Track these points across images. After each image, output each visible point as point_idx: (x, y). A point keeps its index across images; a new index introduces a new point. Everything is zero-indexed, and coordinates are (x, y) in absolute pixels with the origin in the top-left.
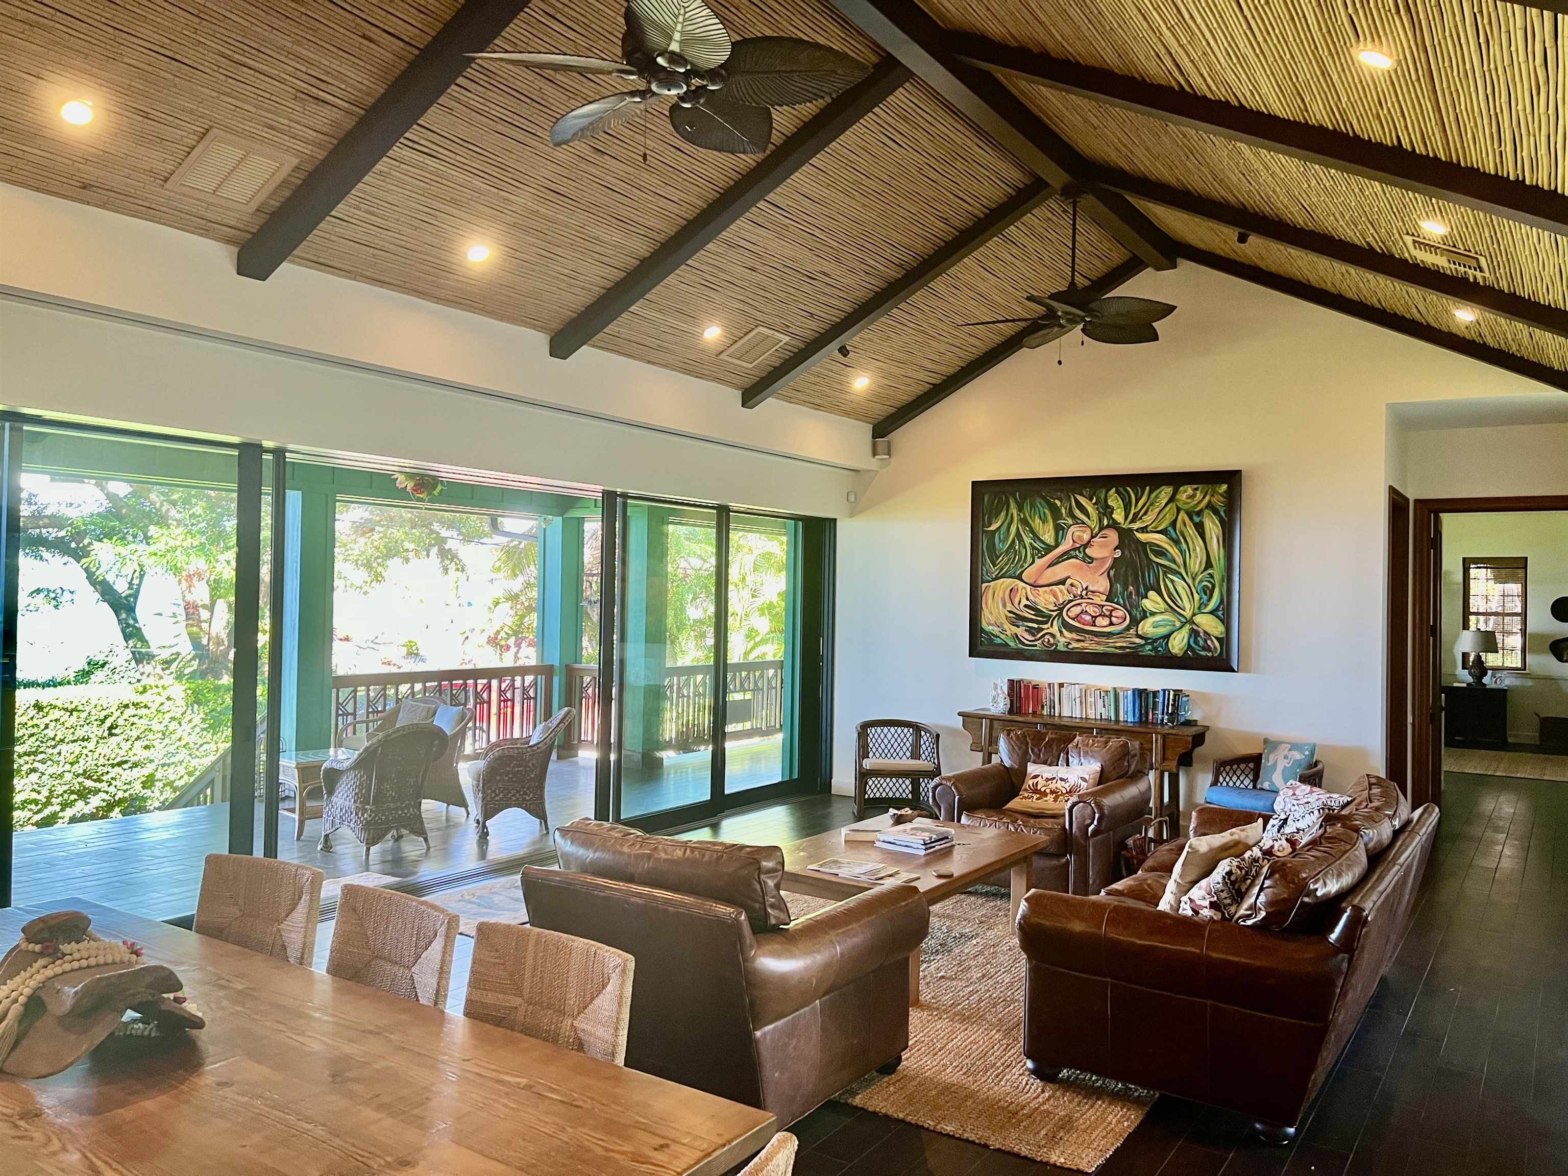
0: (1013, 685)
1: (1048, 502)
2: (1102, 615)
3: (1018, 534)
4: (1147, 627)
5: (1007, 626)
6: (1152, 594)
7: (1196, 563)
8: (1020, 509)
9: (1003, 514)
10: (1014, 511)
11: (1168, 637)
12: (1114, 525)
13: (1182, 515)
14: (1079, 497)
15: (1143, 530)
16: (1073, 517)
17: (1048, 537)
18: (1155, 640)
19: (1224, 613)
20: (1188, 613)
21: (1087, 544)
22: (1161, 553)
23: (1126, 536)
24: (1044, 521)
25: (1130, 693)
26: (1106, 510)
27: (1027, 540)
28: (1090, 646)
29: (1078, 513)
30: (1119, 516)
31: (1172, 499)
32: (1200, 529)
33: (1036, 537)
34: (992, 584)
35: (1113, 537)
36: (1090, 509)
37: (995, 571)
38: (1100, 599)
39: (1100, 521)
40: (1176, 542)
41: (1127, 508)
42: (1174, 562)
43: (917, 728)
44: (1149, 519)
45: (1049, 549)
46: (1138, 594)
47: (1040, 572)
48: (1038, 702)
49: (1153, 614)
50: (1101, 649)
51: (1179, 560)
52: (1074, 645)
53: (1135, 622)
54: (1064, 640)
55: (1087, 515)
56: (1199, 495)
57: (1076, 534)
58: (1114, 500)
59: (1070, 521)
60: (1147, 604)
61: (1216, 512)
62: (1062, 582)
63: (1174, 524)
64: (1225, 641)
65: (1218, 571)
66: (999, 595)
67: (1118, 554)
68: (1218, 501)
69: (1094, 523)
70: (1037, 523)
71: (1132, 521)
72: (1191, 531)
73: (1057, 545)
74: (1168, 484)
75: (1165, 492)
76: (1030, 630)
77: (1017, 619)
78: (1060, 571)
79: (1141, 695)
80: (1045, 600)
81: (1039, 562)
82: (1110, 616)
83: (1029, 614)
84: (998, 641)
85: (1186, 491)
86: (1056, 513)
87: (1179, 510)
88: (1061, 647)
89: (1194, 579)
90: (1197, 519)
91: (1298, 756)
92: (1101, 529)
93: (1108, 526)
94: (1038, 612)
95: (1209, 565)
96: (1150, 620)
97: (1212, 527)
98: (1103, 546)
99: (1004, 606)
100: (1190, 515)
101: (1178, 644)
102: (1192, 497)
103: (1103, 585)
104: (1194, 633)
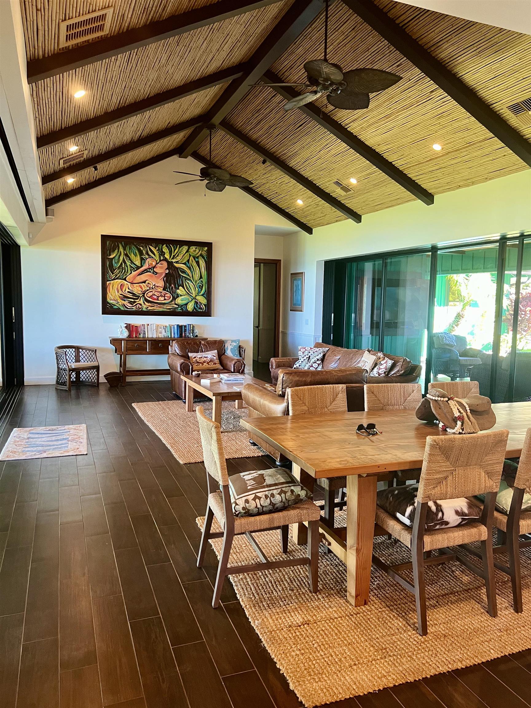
0: (129, 327)
1: (137, 248)
2: (161, 296)
3: (124, 260)
4: (179, 301)
5: (119, 300)
6: (180, 288)
7: (197, 277)
8: (125, 249)
9: (116, 251)
10: (121, 249)
11: (186, 304)
12: (165, 260)
13: (191, 257)
14: (151, 247)
15: (177, 262)
16: (149, 255)
17: (138, 263)
18: (182, 306)
19: (208, 295)
20: (194, 295)
21: (154, 267)
22: (184, 272)
23: (170, 265)
24: (136, 255)
25: (176, 326)
26: (162, 253)
27: (128, 263)
28: (157, 308)
29: (150, 253)
30: (167, 256)
31: (187, 251)
32: (198, 263)
33: (132, 262)
34: (112, 282)
35: (165, 264)
36: (155, 252)
37: (113, 276)
38: (161, 290)
39: (160, 257)
40: (190, 268)
41: (171, 253)
42: (189, 275)
43: (77, 348)
44: (179, 258)
45: (138, 268)
46: (175, 287)
47: (134, 278)
48: (137, 332)
49: (181, 296)
50: (161, 310)
51: (191, 275)
52: (150, 308)
53: (174, 299)
54: (145, 306)
55: (154, 255)
56: (197, 251)
57: (149, 262)
58: (165, 249)
59: (147, 257)
60: (179, 291)
61: (203, 258)
62: (144, 282)
63: (188, 261)
64: (209, 305)
65: (204, 280)
66: (115, 287)
67: (167, 271)
68: (204, 253)
69: (157, 258)
70: (132, 256)
71: (173, 258)
72: (195, 264)
73: (142, 266)
74: (186, 245)
75: (185, 248)
76: (131, 303)
77: (125, 297)
78: (143, 277)
79: (180, 327)
80: (137, 290)
81: (134, 273)
82: (165, 296)
83: (130, 295)
84: (116, 307)
85: (193, 248)
86: (141, 253)
87: (190, 256)
88: (144, 309)
89: (196, 282)
90: (197, 260)
91: (235, 344)
92: (160, 261)
93: (163, 260)
94: (134, 294)
95: (201, 277)
96: (180, 298)
97: (202, 263)
98: (161, 268)
99: (118, 292)
100: (194, 258)
101: (190, 307)
102: (195, 251)
103: (161, 284)
104: (196, 303)
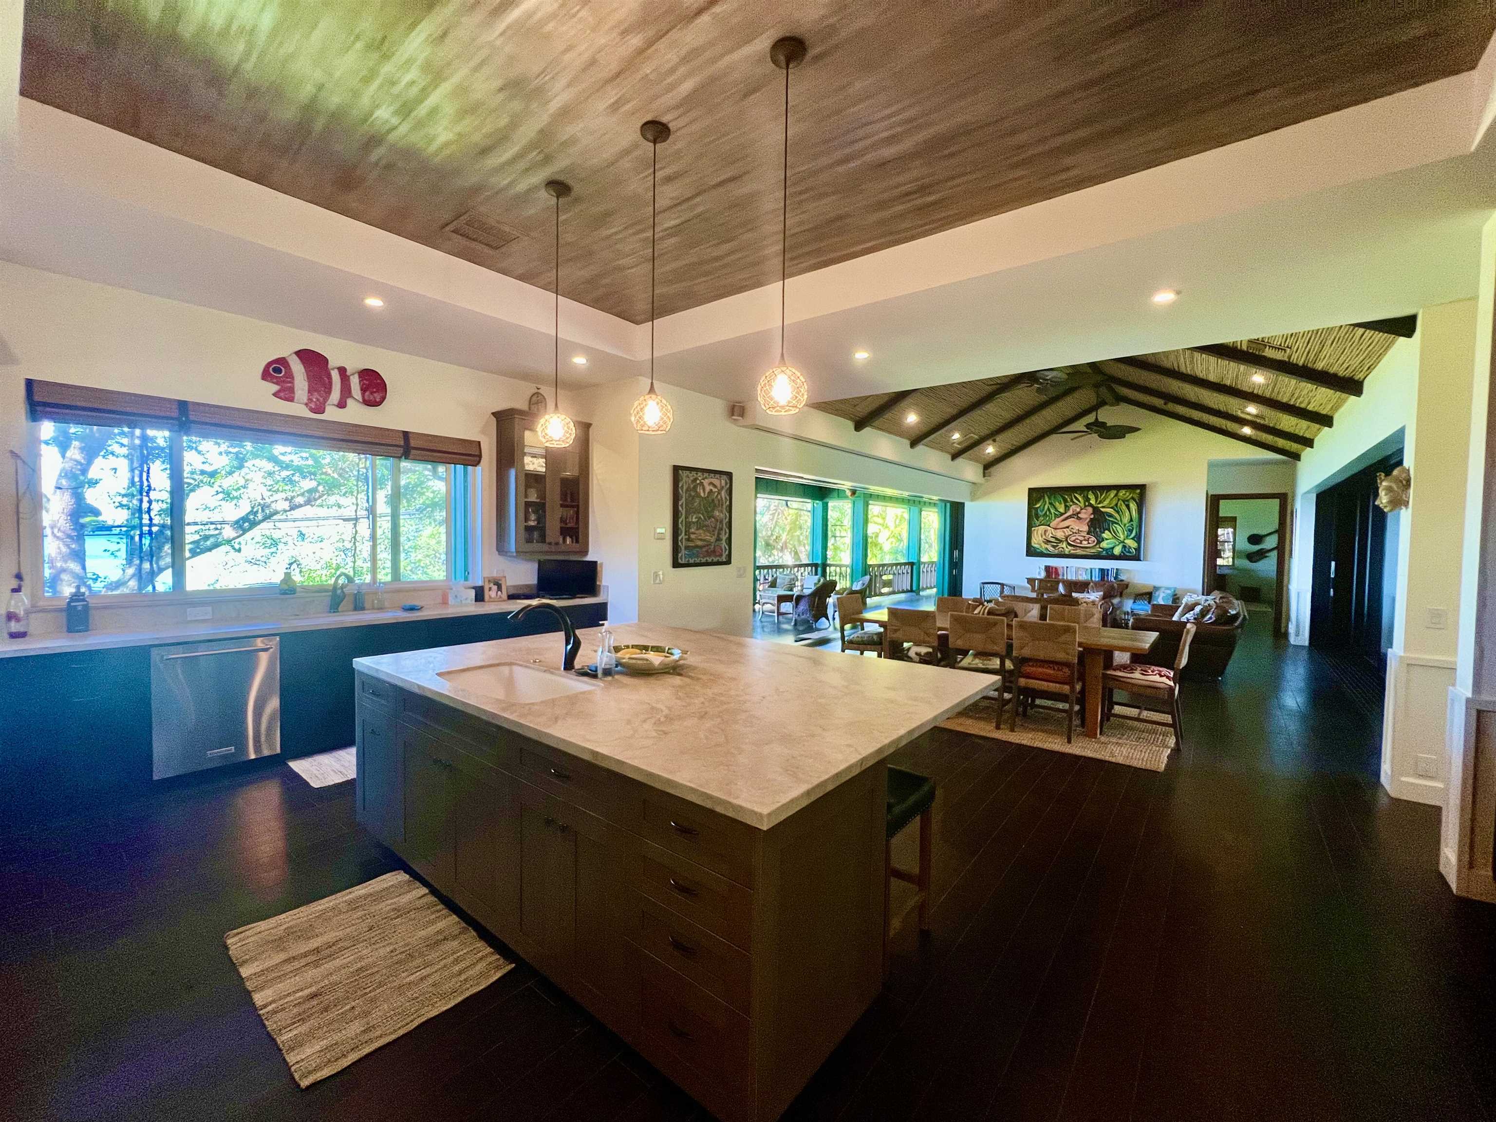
0: (1047, 569)
1: (1062, 496)
2: (1085, 540)
3: (1049, 509)
4: (1104, 545)
5: (1043, 544)
6: (1107, 532)
7: (1126, 519)
8: (1049, 498)
9: (1042, 500)
10: (1047, 499)
11: (1113, 548)
12: (1091, 505)
13: (1121, 502)
14: (1076, 495)
15: (1103, 507)
16: (1073, 502)
17: (1062, 510)
18: (1107, 549)
19: (1138, 539)
20: (1122, 539)
21: (1079, 513)
22: (1111, 516)
23: (1096, 510)
24: (1060, 503)
25: (1097, 570)
26: (1088, 500)
27: (1052, 511)
28: (1079, 552)
29: (1075, 500)
30: (1093, 502)
31: (1116, 495)
32: (1128, 507)
33: (1056, 510)
34: (1037, 528)
35: (1090, 510)
36: (1080, 499)
37: (1037, 523)
38: (1085, 534)
39: (1085, 503)
40: (1118, 512)
41: (1096, 499)
42: (1116, 519)
43: (1002, 585)
44: (1106, 503)
45: (1062, 514)
46: (1100, 531)
47: (1058, 524)
48: (1057, 574)
49: (1107, 539)
50: (1084, 553)
51: (1118, 518)
52: (1072, 552)
53: (1099, 542)
54: (1068, 550)
55: (1079, 502)
56: (1128, 494)
57: (1074, 509)
58: (1091, 496)
59: (1071, 504)
60: (1104, 535)
61: (1135, 501)
62: (1068, 527)
63: (1116, 505)
64: (1138, 550)
65: (1135, 523)
66: (1040, 532)
67: (1092, 516)
68: (1136, 496)
69: (1082, 505)
70: (1057, 504)
71: (1099, 504)
72: (1124, 507)
73: (1066, 513)
74: (1114, 489)
75: (1113, 493)
76: (1054, 547)
77: (1047, 542)
78: (1066, 523)
79: (1102, 571)
80: (1060, 534)
81: (1058, 520)
82: (1088, 540)
83: (1053, 540)
84: (1038, 550)
85: (1122, 493)
86: (1065, 501)
87: (1119, 500)
88: (1067, 553)
89: (1125, 526)
90: (1126, 503)
91: (1169, 592)
92: (1085, 506)
93: (1088, 506)
94: (1057, 539)
95: (1131, 520)
96: (1106, 542)
97: (1133, 506)
98: (1085, 513)
99: (1042, 536)
100: (1124, 501)
101: (1117, 551)
102: (1125, 494)
103: (1086, 528)
104: (1124, 547)
